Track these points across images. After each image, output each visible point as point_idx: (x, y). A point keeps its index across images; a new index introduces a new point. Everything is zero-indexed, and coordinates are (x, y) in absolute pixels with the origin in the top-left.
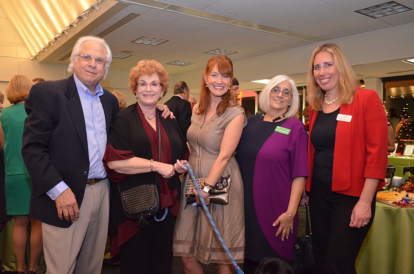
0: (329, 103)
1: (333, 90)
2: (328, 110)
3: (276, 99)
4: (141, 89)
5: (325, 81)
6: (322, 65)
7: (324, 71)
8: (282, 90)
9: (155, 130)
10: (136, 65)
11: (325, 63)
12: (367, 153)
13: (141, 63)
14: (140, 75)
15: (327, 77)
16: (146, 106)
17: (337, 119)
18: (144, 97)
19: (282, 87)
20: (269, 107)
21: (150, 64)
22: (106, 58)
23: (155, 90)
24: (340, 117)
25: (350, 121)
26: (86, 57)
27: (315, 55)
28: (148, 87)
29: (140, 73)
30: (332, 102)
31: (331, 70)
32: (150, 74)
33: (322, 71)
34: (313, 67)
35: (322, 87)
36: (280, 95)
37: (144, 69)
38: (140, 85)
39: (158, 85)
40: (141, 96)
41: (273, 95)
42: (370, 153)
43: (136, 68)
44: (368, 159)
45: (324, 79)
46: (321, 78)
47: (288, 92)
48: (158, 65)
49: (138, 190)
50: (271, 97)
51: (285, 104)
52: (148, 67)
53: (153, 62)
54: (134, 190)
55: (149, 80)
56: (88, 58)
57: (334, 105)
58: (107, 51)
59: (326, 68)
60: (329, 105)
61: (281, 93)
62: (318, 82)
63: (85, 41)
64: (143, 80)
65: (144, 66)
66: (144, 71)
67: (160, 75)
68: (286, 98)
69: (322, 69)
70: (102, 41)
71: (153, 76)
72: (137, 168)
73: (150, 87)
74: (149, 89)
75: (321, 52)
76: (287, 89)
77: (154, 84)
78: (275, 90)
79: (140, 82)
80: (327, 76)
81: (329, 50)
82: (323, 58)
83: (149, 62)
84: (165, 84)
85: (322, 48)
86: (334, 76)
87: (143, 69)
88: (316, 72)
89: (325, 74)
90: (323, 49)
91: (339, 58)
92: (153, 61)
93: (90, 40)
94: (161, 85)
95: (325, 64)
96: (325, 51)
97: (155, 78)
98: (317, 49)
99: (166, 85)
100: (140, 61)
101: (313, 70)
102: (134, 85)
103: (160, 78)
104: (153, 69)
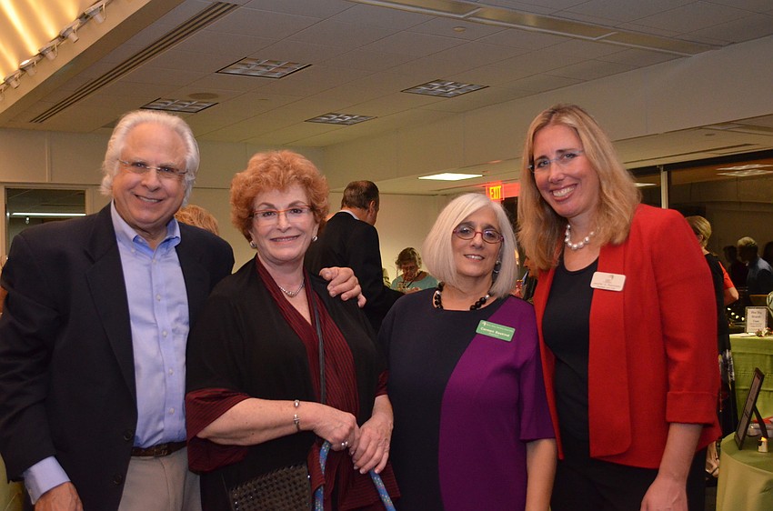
0: (575, 246)
1: (586, 214)
2: (576, 263)
3: (469, 251)
4: (264, 224)
5: (564, 192)
6: (553, 157)
7: (559, 171)
8: (479, 230)
9: (309, 320)
10: (246, 167)
11: (560, 151)
12: (668, 362)
13: (257, 160)
14: (259, 191)
15: (567, 184)
16: (279, 264)
17: (592, 285)
18: (272, 243)
19: (480, 222)
20: (454, 274)
21: (280, 161)
22: (185, 162)
23: (298, 225)
24: (600, 280)
25: (620, 289)
26: (136, 164)
27: (534, 135)
28: (283, 218)
29: (259, 185)
30: (581, 244)
31: (577, 166)
32: (282, 187)
33: (555, 171)
34: (532, 161)
35: (557, 208)
36: (478, 240)
37: (268, 176)
38: (260, 216)
39: (304, 210)
40: (268, 244)
41: (461, 242)
42: (676, 362)
43: (247, 175)
44: (673, 377)
45: (559, 189)
46: (552, 187)
47: (493, 233)
48: (301, 162)
49: (269, 483)
50: (456, 249)
51: (489, 262)
52: (276, 169)
53: (286, 155)
54: (260, 484)
55: (281, 201)
56: (141, 166)
57: (586, 249)
58: (187, 145)
59: (564, 162)
60: (576, 250)
61: (479, 235)
62: (547, 196)
63: (135, 125)
64: (267, 201)
65: (267, 169)
66: (268, 182)
67: (307, 184)
68: (492, 247)
69: (554, 165)
70: (174, 120)
71: (291, 191)
72: (266, 428)
73: (287, 219)
74: (284, 223)
75: (548, 127)
76: (489, 227)
77: (294, 209)
78: (463, 232)
79: (260, 208)
80: (568, 181)
81: (568, 120)
82: (555, 139)
83: (276, 156)
84: (321, 205)
85: (550, 117)
86: (584, 181)
87: (264, 175)
88: (540, 175)
89: (561, 177)
90: (553, 119)
91: (593, 139)
92: (286, 152)
93: (146, 121)
94: (313, 208)
95: (560, 155)
96: (558, 122)
97: (297, 195)
98: (537, 121)
99: (325, 208)
100: (252, 156)
101: (533, 168)
102: (244, 215)
103: (308, 194)
104: (291, 172)
